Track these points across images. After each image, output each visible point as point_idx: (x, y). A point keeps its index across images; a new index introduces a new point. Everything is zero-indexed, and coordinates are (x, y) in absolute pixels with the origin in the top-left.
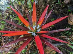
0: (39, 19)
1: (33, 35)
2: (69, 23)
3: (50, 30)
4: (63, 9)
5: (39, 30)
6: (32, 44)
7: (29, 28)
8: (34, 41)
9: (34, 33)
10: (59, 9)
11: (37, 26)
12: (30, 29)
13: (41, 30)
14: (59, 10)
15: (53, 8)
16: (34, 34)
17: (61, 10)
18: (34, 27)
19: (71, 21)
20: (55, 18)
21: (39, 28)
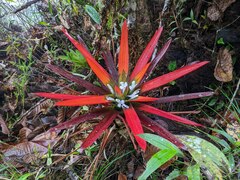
0: (134, 65)
1: (119, 106)
2: (217, 78)
3: (164, 96)
4: (203, 34)
5: (135, 93)
6: (114, 131)
7: (110, 88)
8: (118, 122)
9: (123, 101)
10: (193, 35)
11: (130, 84)
12: (112, 91)
13: (140, 94)
14: (193, 38)
15: (176, 31)
16: (121, 103)
17: (197, 38)
18: (123, 86)
19: (225, 72)
20: (180, 61)
21: (135, 89)
